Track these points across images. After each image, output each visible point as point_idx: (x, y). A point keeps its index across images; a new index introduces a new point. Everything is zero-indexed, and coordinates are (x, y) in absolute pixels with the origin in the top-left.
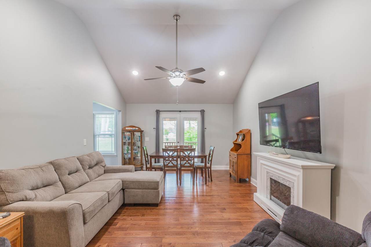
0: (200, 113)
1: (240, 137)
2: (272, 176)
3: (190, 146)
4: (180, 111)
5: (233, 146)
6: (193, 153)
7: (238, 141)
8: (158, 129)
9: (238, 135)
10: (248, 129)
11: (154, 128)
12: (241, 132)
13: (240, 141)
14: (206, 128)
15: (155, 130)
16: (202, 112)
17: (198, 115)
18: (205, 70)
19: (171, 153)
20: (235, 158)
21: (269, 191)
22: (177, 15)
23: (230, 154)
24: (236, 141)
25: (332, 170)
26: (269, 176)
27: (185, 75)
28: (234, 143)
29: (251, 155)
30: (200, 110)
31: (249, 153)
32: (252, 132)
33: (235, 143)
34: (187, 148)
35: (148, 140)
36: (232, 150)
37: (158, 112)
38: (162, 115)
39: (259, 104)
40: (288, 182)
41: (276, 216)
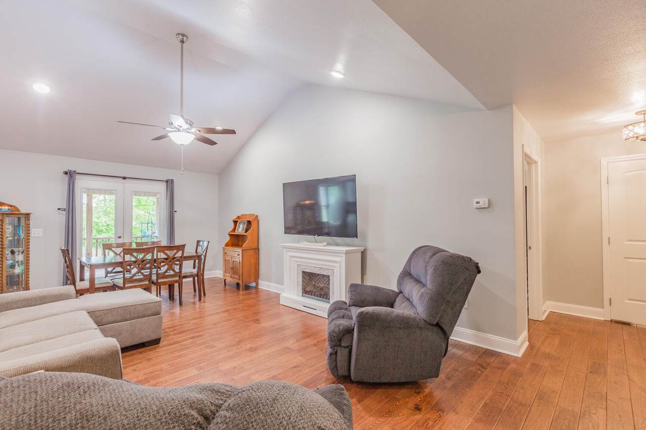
0: (165, 184)
1: (241, 226)
2: (305, 269)
3: (149, 243)
4: (124, 178)
5: (228, 238)
6: (180, 252)
7: (237, 231)
8: (70, 210)
9: (235, 222)
10: (253, 215)
11: (59, 209)
12: (239, 217)
13: (240, 230)
14: (176, 211)
15: (64, 213)
16: (170, 183)
17: (162, 188)
18: (235, 133)
19: (141, 256)
20: (239, 255)
21: (300, 287)
22: (183, 35)
23: (225, 251)
24: (234, 230)
25: (362, 252)
26: (300, 270)
27: (200, 131)
28: (229, 235)
29: (258, 249)
30: (165, 180)
31: (257, 246)
32: (260, 218)
33: (232, 235)
34: (144, 247)
35: (41, 236)
36: (227, 245)
37: (71, 175)
38: (81, 183)
39: (283, 184)
40: (326, 271)
41: (316, 310)
